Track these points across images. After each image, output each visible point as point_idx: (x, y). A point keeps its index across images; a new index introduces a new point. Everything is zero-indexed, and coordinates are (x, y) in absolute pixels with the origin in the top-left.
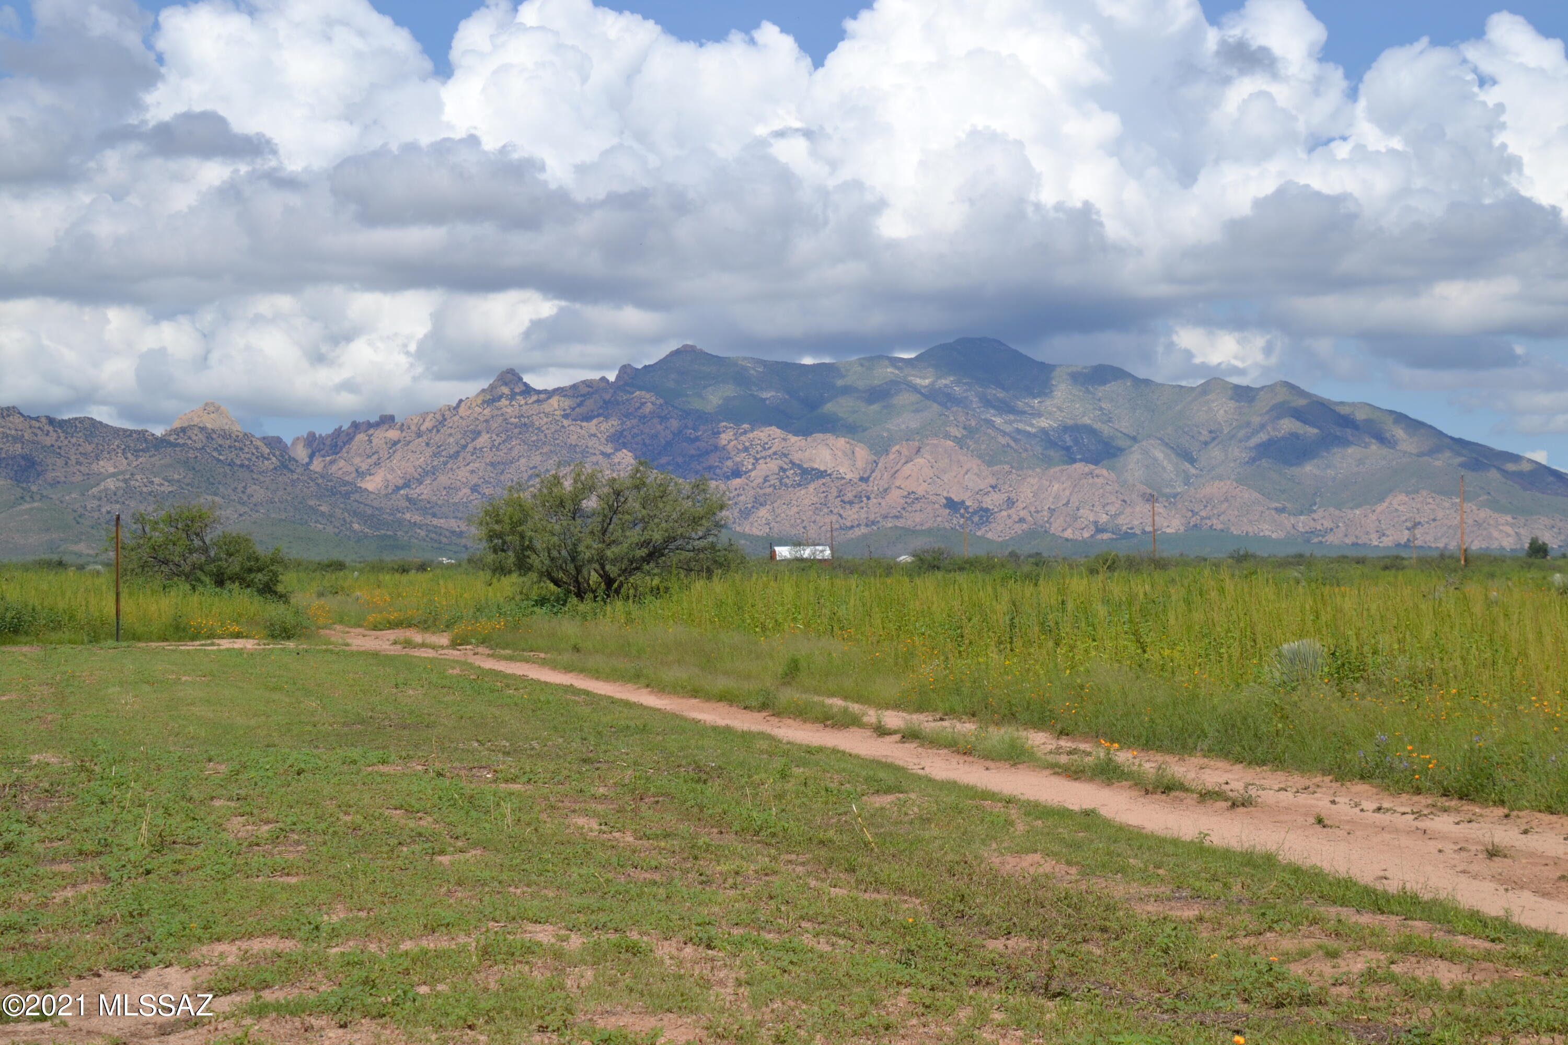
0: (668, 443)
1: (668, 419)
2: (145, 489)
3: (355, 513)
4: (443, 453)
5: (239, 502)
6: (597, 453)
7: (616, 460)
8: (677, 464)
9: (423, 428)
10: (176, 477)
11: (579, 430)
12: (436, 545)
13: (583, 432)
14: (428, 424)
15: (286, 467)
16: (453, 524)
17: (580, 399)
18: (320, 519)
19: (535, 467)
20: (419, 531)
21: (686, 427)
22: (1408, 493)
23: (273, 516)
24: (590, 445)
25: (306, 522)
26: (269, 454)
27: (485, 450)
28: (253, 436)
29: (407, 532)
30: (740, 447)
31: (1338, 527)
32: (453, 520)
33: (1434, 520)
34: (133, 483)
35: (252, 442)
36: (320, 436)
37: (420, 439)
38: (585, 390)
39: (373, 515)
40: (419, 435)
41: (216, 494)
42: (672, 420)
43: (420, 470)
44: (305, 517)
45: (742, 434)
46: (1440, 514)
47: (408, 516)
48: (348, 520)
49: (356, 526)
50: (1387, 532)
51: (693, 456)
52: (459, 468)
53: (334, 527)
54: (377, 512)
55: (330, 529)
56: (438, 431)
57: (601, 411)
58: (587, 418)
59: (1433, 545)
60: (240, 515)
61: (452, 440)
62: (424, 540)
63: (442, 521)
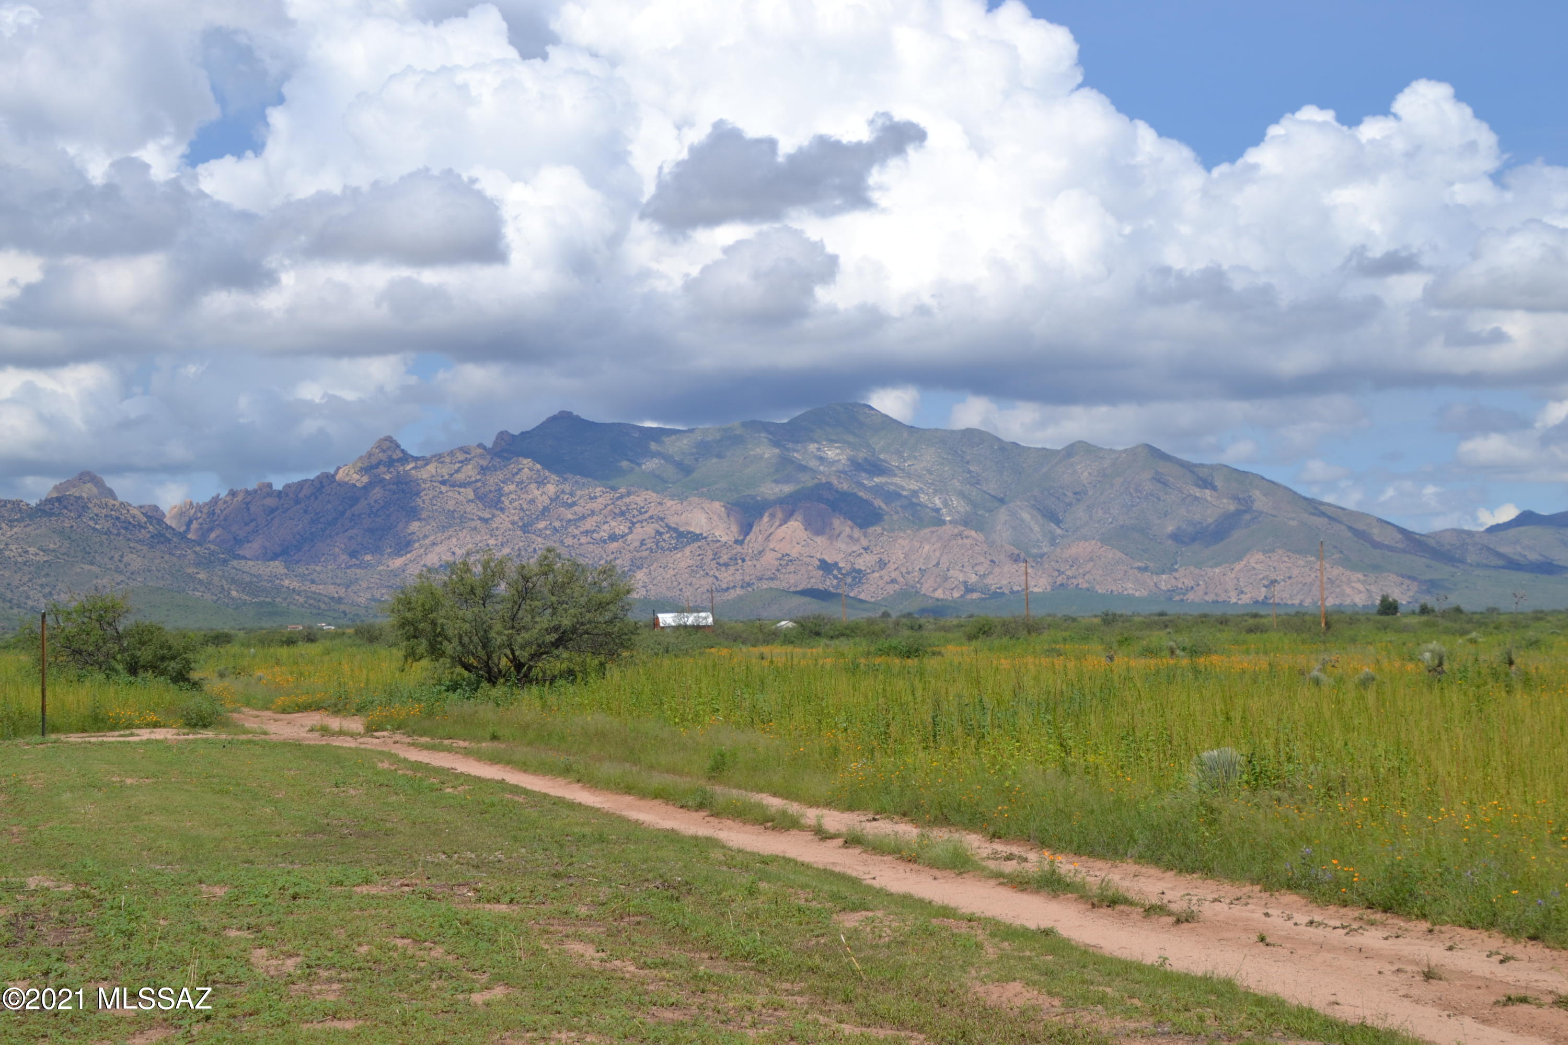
0: (546, 509)
1: (545, 484)
2: (19, 559)
3: (233, 581)
4: (321, 520)
5: (116, 571)
6: (475, 518)
7: (494, 526)
8: (555, 528)
9: (301, 495)
10: (52, 546)
11: (457, 496)
12: (315, 611)
13: (461, 498)
14: (306, 492)
15: (162, 536)
16: (332, 590)
17: (457, 466)
18: (198, 586)
19: (413, 533)
20: (297, 597)
21: (563, 492)
22: (1264, 552)
23: (150, 584)
24: (468, 510)
25: (184, 590)
26: (145, 523)
27: (363, 516)
28: (130, 505)
29: (285, 599)
30: (617, 511)
31: (1198, 585)
32: (332, 587)
33: (1290, 578)
34: (7, 553)
35: (128, 511)
36: (198, 504)
37: (299, 506)
38: (462, 456)
39: (251, 582)
40: (297, 503)
41: (92, 563)
42: (549, 486)
43: (298, 536)
44: (183, 584)
45: (618, 499)
46: (1295, 572)
47: (286, 583)
48: (226, 587)
49: (234, 593)
50: (1245, 590)
51: (570, 521)
52: (337, 534)
53: (213, 594)
54: (255, 579)
55: (208, 596)
56: (316, 498)
57: (478, 477)
58: (465, 484)
59: (1289, 602)
60: (118, 584)
61: (330, 506)
62: (303, 606)
63: (321, 587)
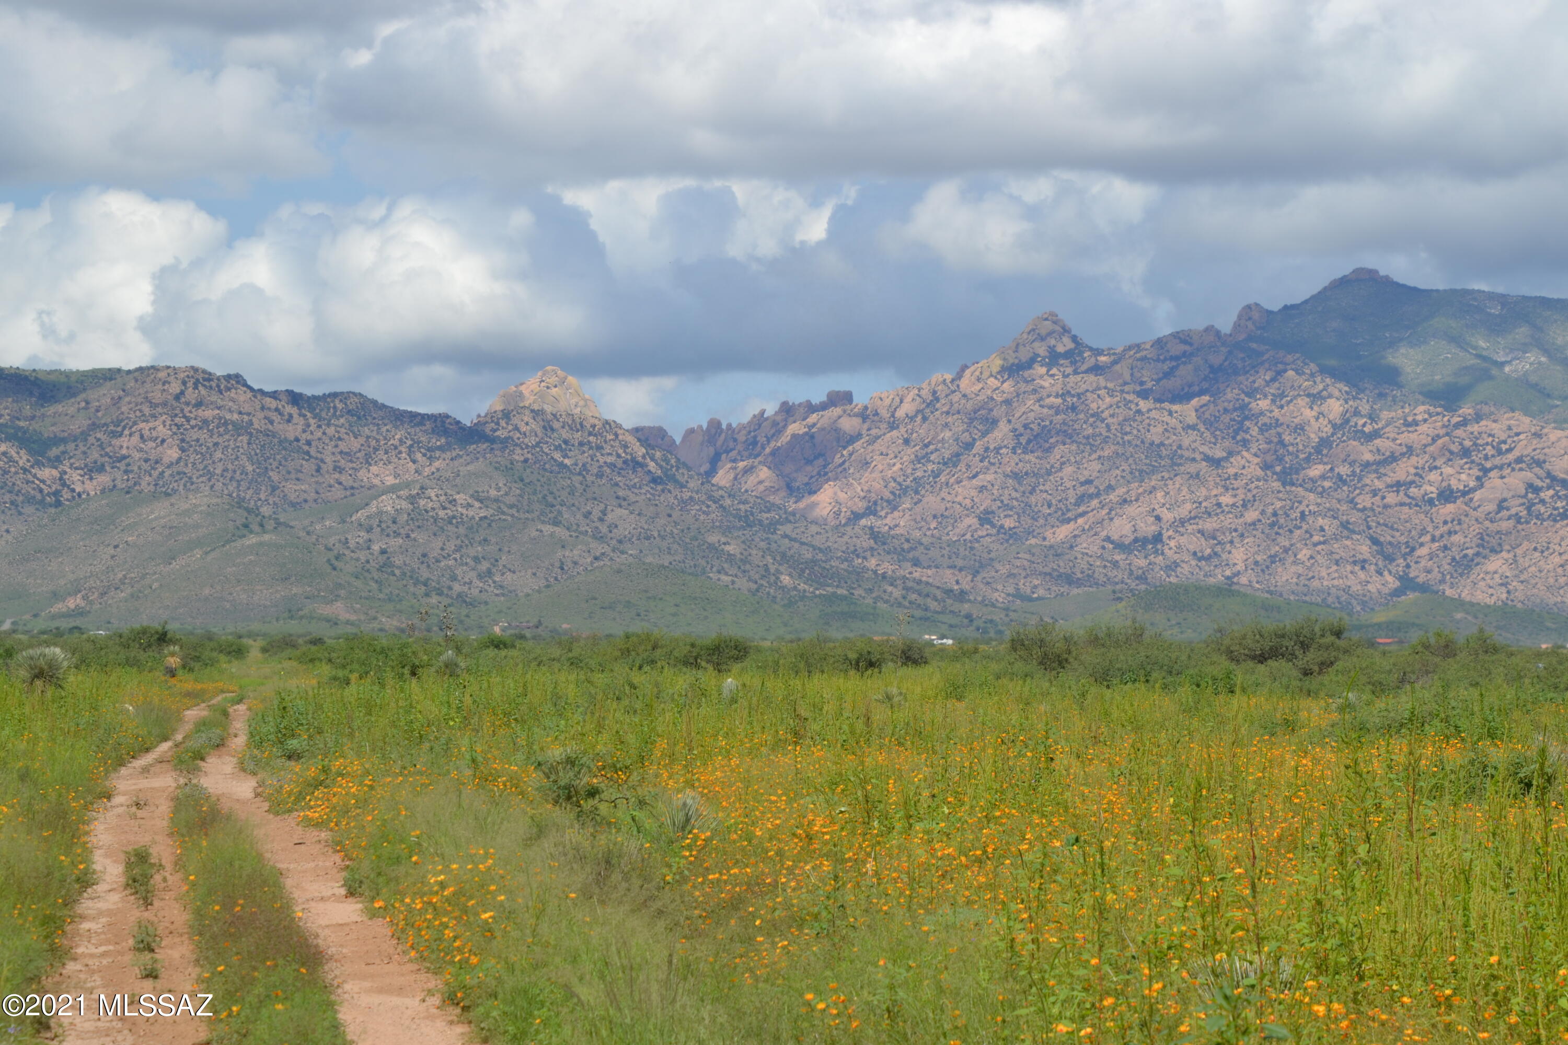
0: (1325, 442)
1: (1325, 399)
2: (442, 513)
3: (784, 558)
4: (932, 457)
5: (594, 537)
6: (1198, 457)
7: (1232, 471)
8: (1340, 477)
9: (900, 413)
10: (493, 493)
11: (1167, 418)
12: (918, 613)
13: (1173, 422)
14: (907, 408)
15: (673, 479)
16: (948, 578)
17: (1166, 366)
18: (726, 566)
19: (1089, 482)
20: (890, 589)
21: (1357, 413)
23: (649, 559)
24: (1186, 442)
25: (704, 572)
26: (644, 457)
27: (1004, 451)
28: (620, 427)
29: (871, 591)
30: (1455, 448)
32: (949, 572)
34: (422, 502)
35: (616, 435)
36: (729, 425)
37: (895, 433)
38: (1177, 349)
39: (814, 562)
40: (893, 426)
41: (556, 523)
42: (1331, 401)
43: (893, 484)
44: (703, 562)
45: (1457, 426)
47: (872, 563)
48: (772, 569)
49: (786, 580)
51: (1367, 464)
52: (959, 482)
53: (750, 580)
54: (820, 556)
55: (743, 584)
56: (925, 419)
57: (1205, 385)
58: (1182, 397)
60: (596, 558)
61: (947, 434)
62: (900, 605)
63: (930, 572)
